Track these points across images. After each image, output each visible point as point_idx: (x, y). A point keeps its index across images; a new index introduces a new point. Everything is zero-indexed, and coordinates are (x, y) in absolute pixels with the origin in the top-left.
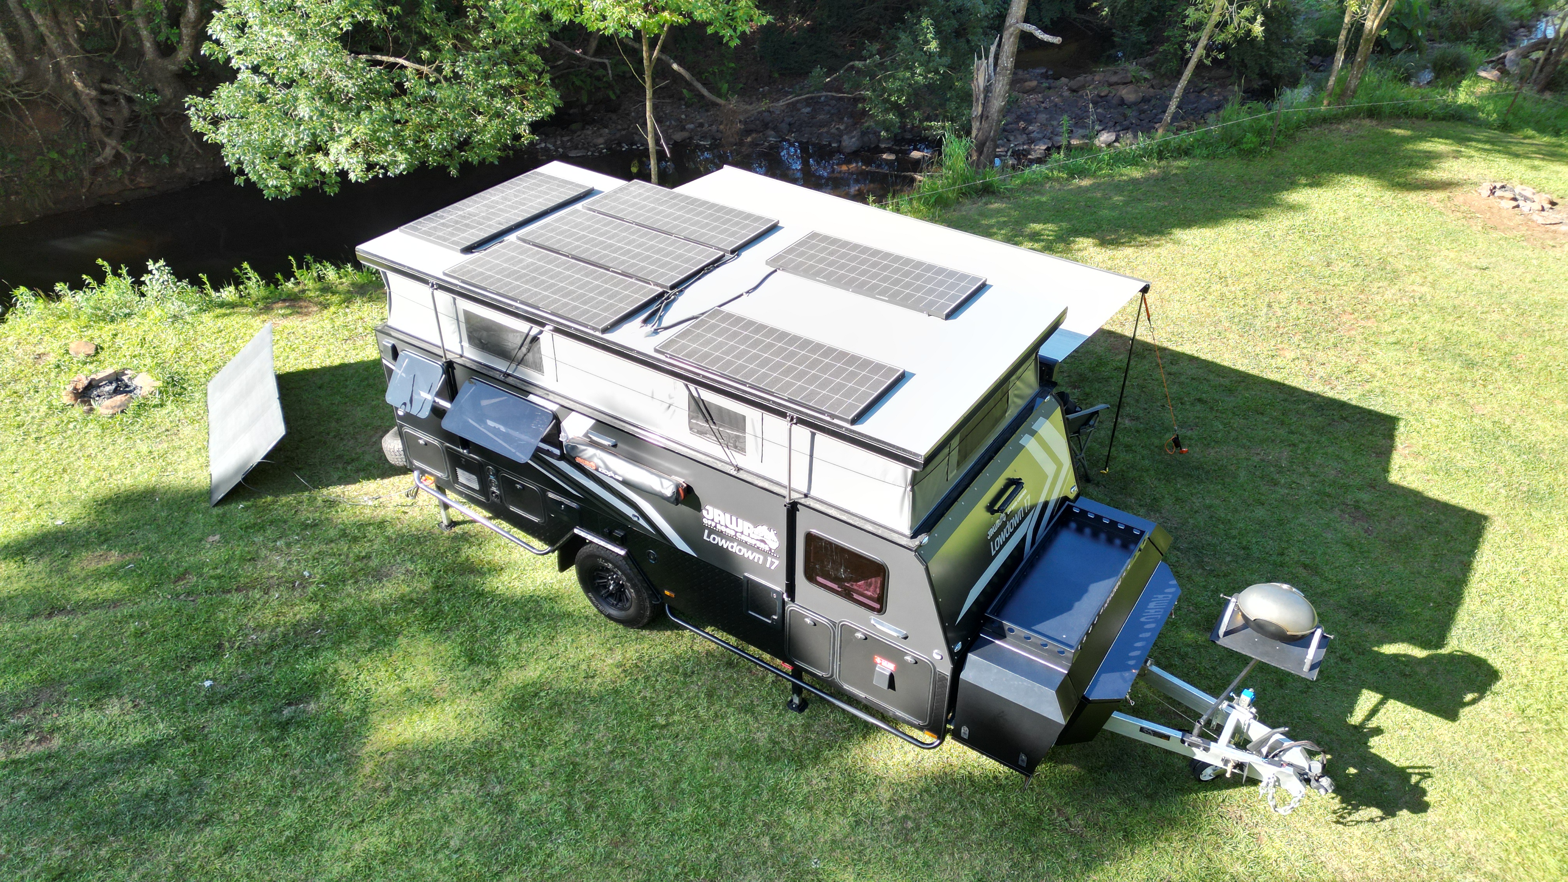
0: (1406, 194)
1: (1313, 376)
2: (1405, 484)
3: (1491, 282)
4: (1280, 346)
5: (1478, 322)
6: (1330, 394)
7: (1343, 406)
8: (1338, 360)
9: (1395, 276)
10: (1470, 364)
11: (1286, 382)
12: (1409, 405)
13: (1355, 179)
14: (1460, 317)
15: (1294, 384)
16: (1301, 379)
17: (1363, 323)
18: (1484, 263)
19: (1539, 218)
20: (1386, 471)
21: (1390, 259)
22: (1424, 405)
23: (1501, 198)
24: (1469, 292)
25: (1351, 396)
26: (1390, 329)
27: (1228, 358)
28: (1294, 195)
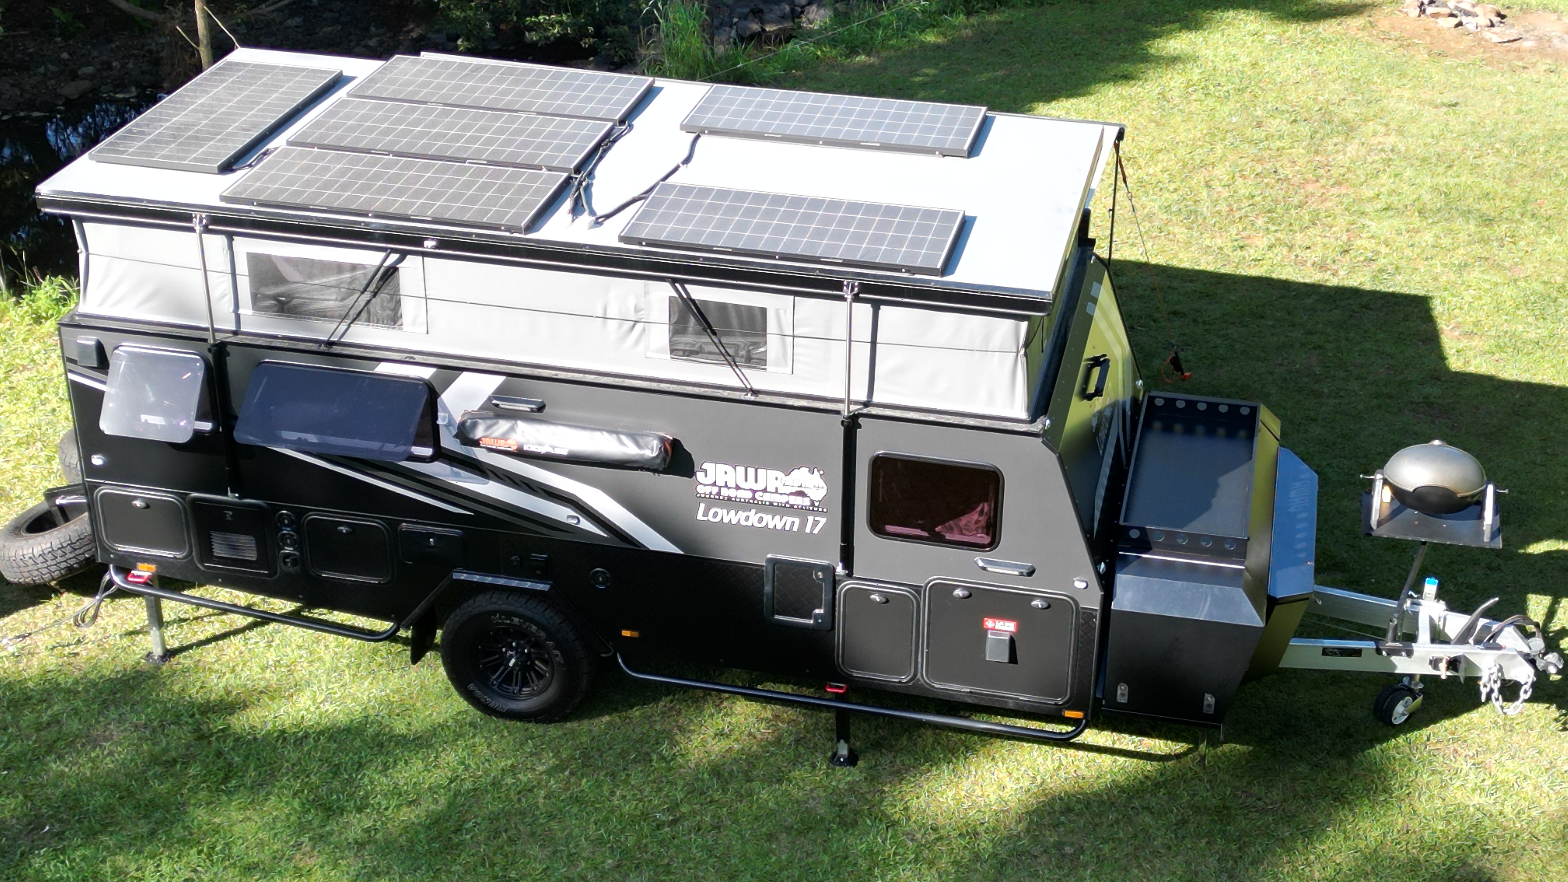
0: (1314, 25)
1: (1304, 263)
2: (1471, 369)
3: (1469, 119)
4: (1244, 234)
5: (1475, 168)
6: (1333, 282)
7: (1355, 293)
8: (1325, 240)
9: (1349, 129)
10: (1488, 221)
11: (1274, 276)
12: (1435, 279)
13: (1242, 15)
14: (1450, 167)
15: (1283, 277)
16: (1290, 269)
17: (1334, 190)
18: (1449, 98)
19: (1493, 36)
20: (1442, 358)
21: (1332, 108)
22: (1453, 277)
23: (1436, 15)
24: (1449, 135)
25: (1362, 280)
26: (1371, 194)
27: (1185, 260)
28: (1172, 42)
